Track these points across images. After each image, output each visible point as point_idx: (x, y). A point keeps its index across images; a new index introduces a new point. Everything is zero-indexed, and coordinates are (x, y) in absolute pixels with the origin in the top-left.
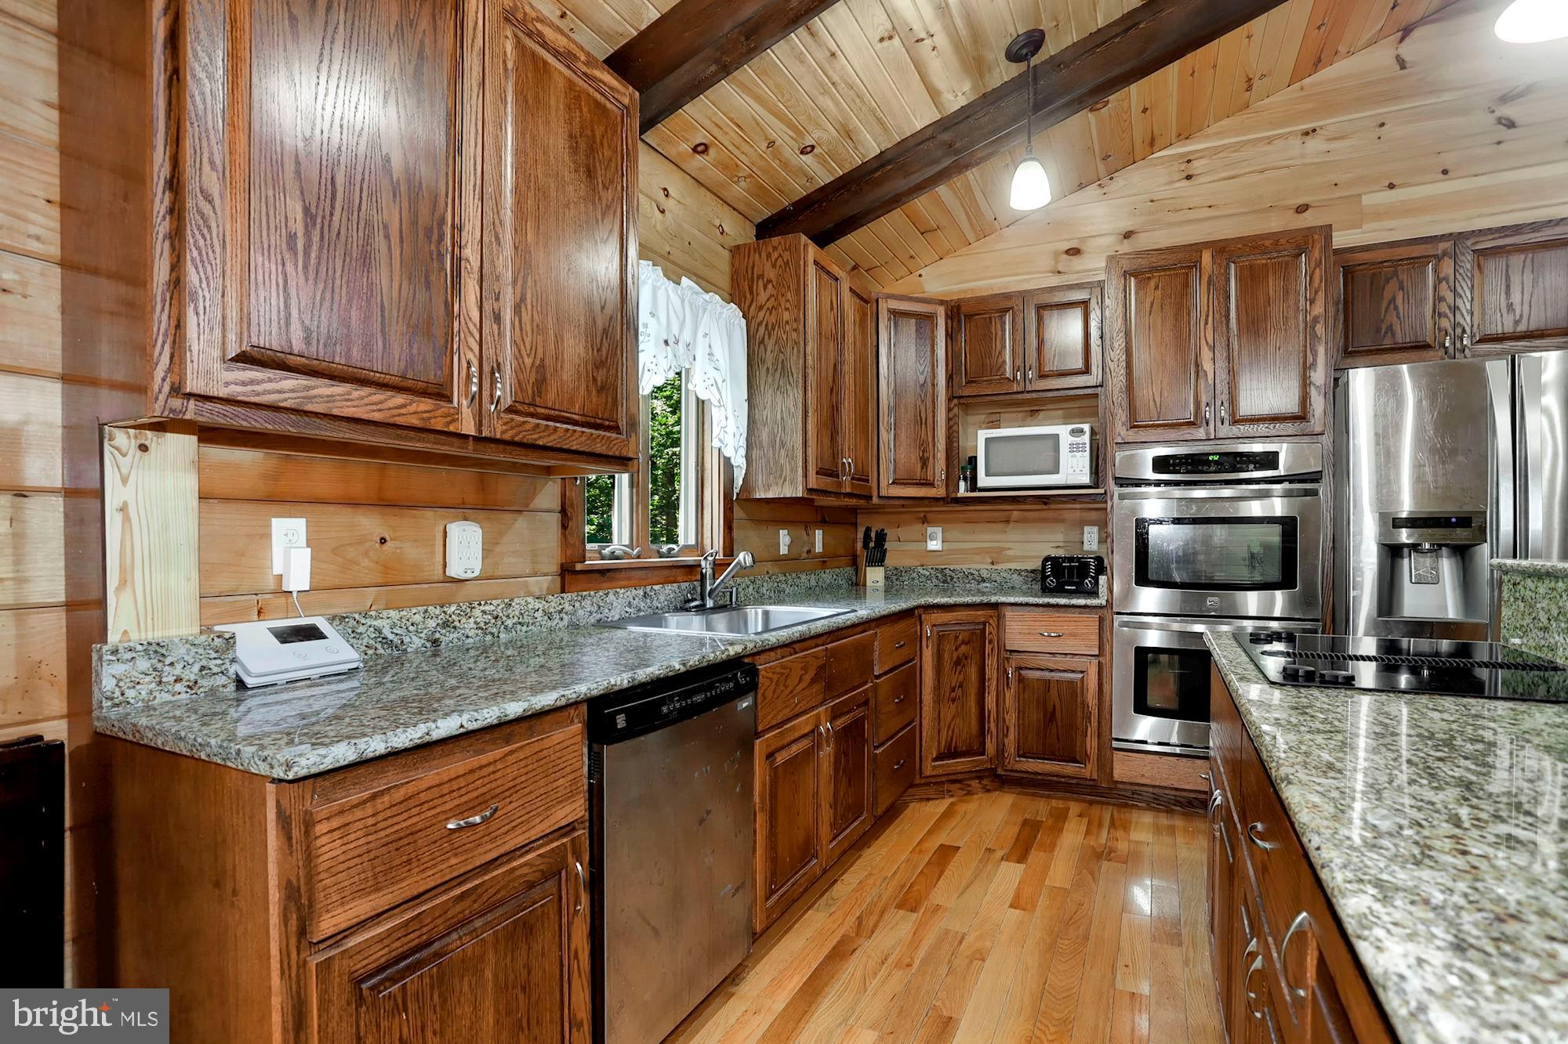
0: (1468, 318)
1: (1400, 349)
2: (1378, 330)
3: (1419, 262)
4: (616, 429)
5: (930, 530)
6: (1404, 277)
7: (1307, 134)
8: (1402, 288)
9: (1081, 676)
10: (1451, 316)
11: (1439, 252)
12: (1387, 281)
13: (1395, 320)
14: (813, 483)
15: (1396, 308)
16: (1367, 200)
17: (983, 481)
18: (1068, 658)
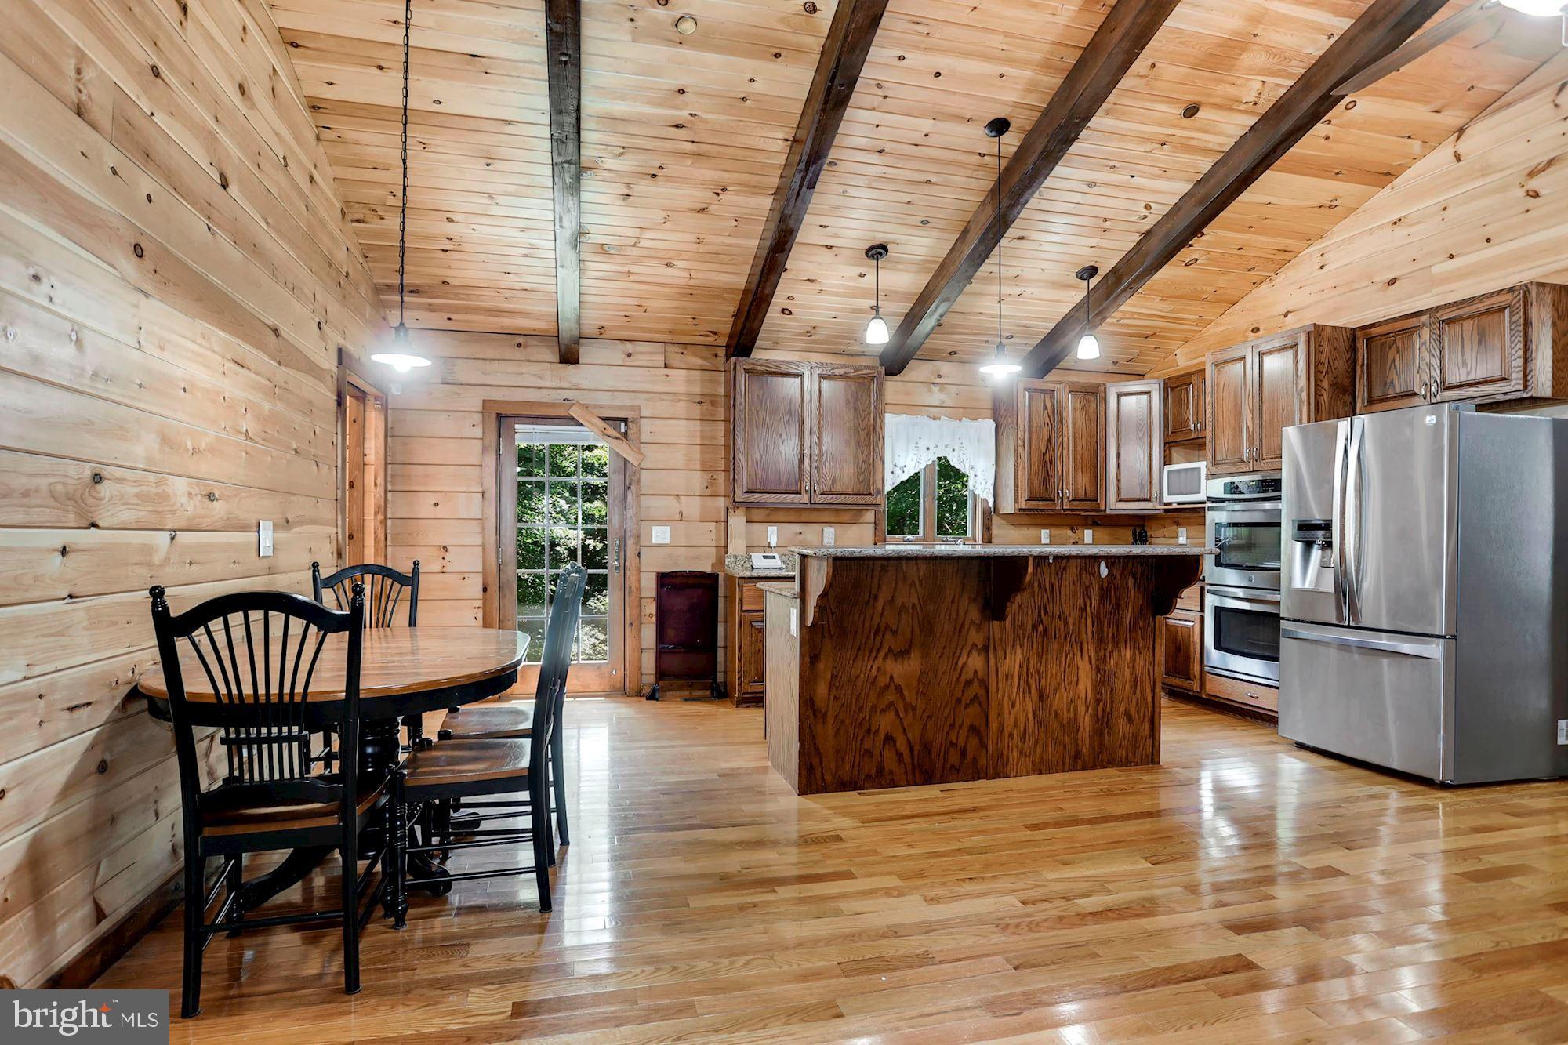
0: (1439, 372)
1: (1399, 397)
2: (1385, 384)
3: (1410, 331)
4: (870, 494)
5: (1180, 529)
6: (1399, 344)
7: (1395, 223)
8: (1398, 352)
9: (1192, 624)
10: (1428, 371)
11: (1421, 324)
12: (1390, 348)
13: (1395, 376)
14: (1023, 505)
15: (1395, 367)
16: (1435, 269)
17: (1167, 498)
18: (1185, 612)
